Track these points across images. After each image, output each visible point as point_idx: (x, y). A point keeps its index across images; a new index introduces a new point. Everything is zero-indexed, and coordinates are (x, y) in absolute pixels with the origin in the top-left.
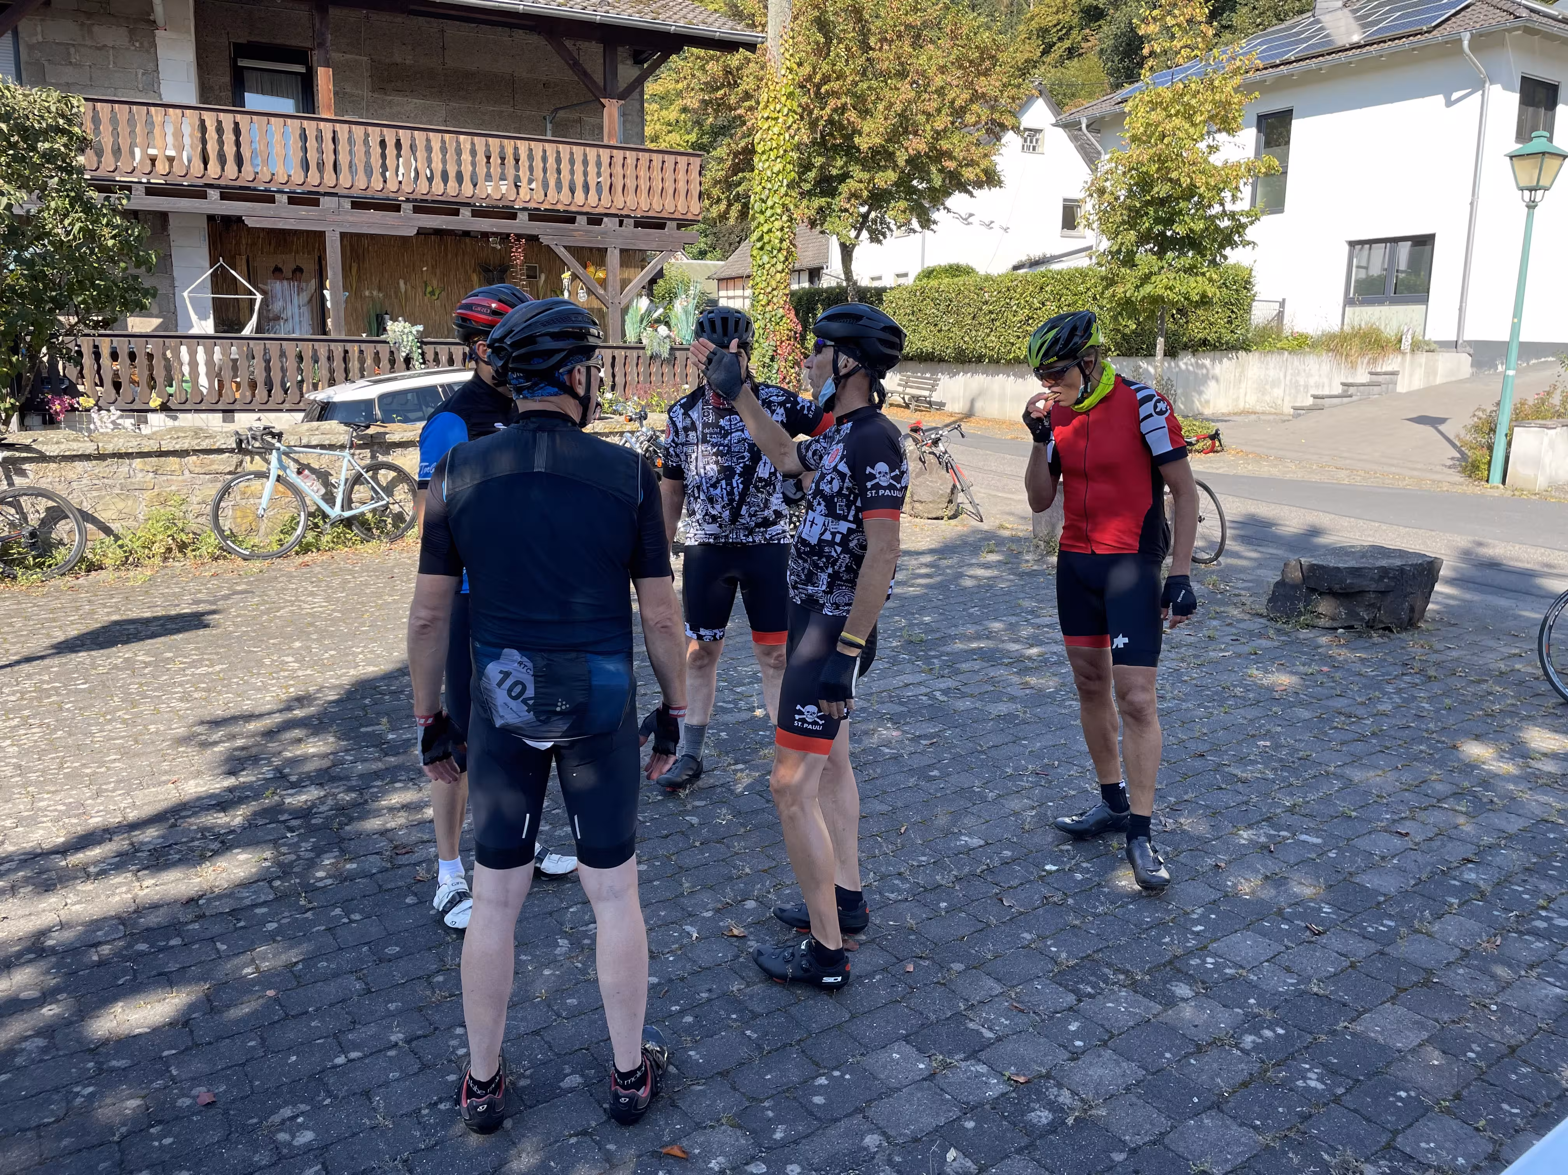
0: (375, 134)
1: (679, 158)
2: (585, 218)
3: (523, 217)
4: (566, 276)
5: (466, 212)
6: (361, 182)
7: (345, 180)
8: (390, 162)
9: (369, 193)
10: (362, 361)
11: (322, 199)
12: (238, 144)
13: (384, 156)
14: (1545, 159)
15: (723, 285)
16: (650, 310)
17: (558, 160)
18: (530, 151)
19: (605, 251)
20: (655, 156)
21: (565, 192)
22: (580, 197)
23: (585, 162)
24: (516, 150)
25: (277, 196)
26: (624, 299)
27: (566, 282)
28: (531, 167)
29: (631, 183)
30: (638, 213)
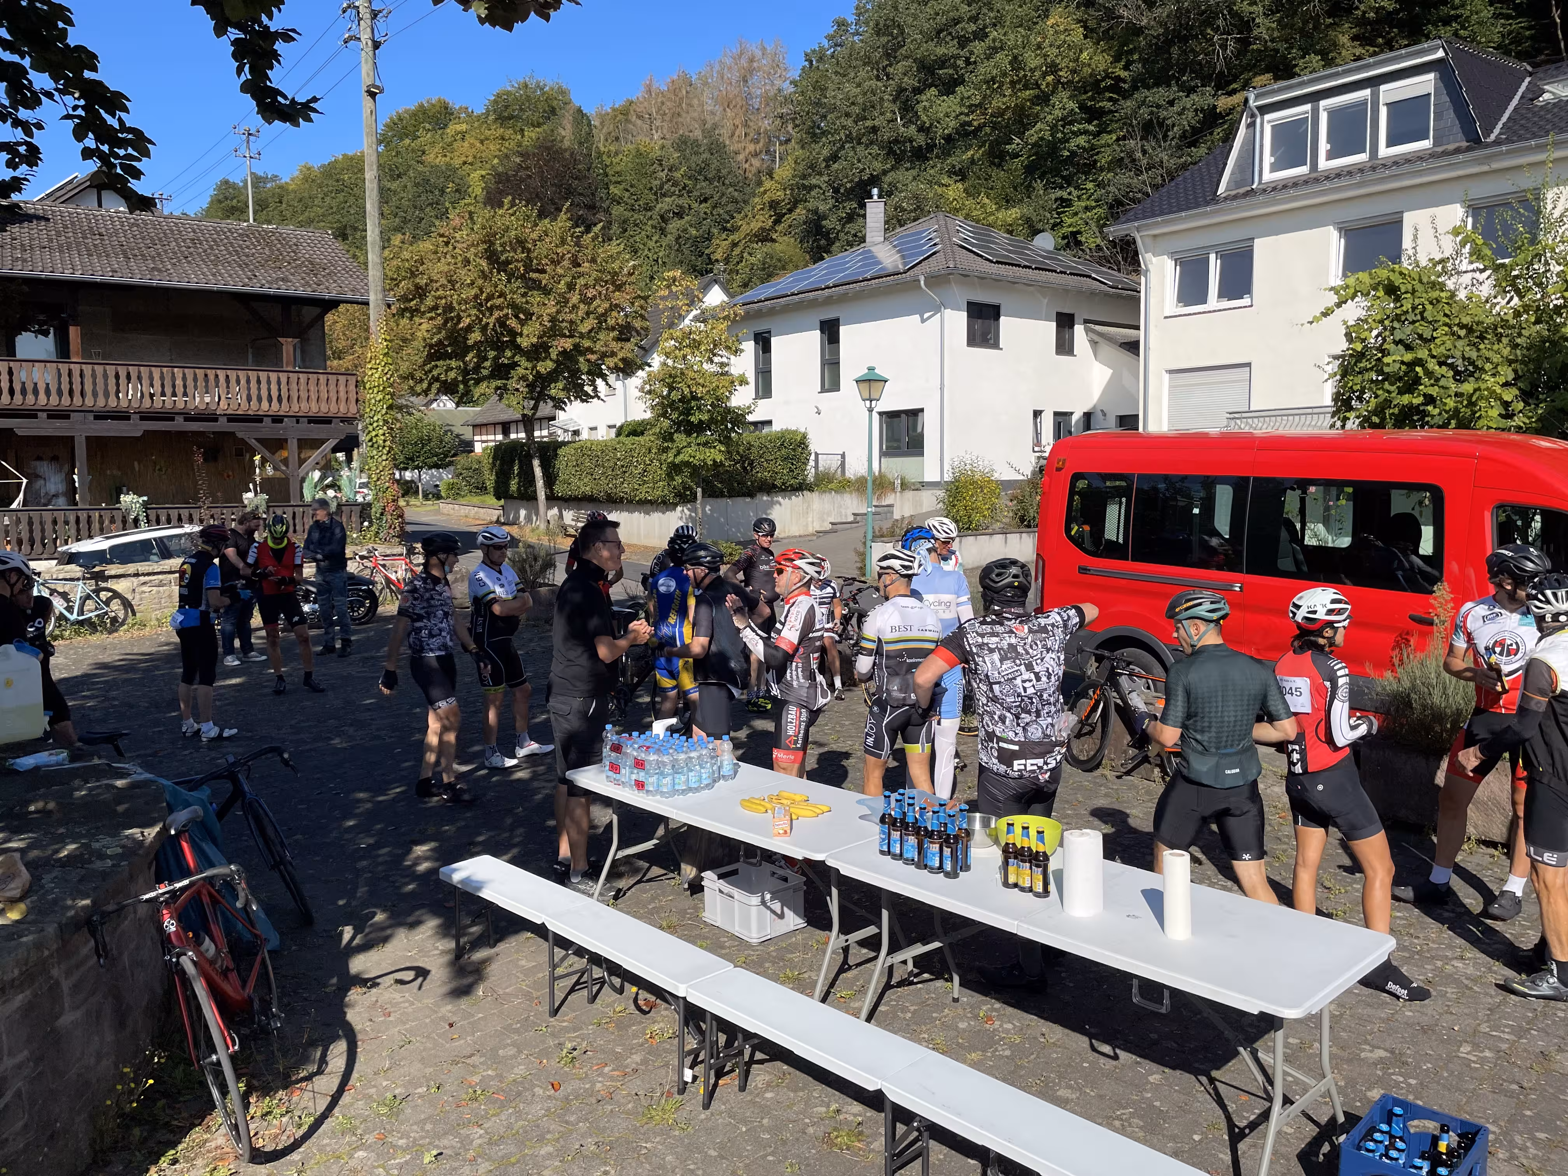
0: (111, 370)
1: (340, 377)
2: (270, 419)
3: (222, 420)
4: (257, 458)
5: (179, 420)
6: (101, 402)
7: (89, 402)
8: (122, 387)
9: (107, 409)
10: (101, 522)
11: (72, 414)
12: (11, 382)
13: (118, 385)
14: (872, 383)
15: (478, 430)
16: (322, 478)
17: (248, 381)
18: (227, 376)
19: (286, 440)
20: (321, 376)
21: (254, 402)
22: (265, 405)
23: (269, 382)
24: (217, 376)
25: (40, 414)
26: (302, 472)
27: (257, 462)
28: (228, 387)
29: (304, 395)
30: (310, 414)
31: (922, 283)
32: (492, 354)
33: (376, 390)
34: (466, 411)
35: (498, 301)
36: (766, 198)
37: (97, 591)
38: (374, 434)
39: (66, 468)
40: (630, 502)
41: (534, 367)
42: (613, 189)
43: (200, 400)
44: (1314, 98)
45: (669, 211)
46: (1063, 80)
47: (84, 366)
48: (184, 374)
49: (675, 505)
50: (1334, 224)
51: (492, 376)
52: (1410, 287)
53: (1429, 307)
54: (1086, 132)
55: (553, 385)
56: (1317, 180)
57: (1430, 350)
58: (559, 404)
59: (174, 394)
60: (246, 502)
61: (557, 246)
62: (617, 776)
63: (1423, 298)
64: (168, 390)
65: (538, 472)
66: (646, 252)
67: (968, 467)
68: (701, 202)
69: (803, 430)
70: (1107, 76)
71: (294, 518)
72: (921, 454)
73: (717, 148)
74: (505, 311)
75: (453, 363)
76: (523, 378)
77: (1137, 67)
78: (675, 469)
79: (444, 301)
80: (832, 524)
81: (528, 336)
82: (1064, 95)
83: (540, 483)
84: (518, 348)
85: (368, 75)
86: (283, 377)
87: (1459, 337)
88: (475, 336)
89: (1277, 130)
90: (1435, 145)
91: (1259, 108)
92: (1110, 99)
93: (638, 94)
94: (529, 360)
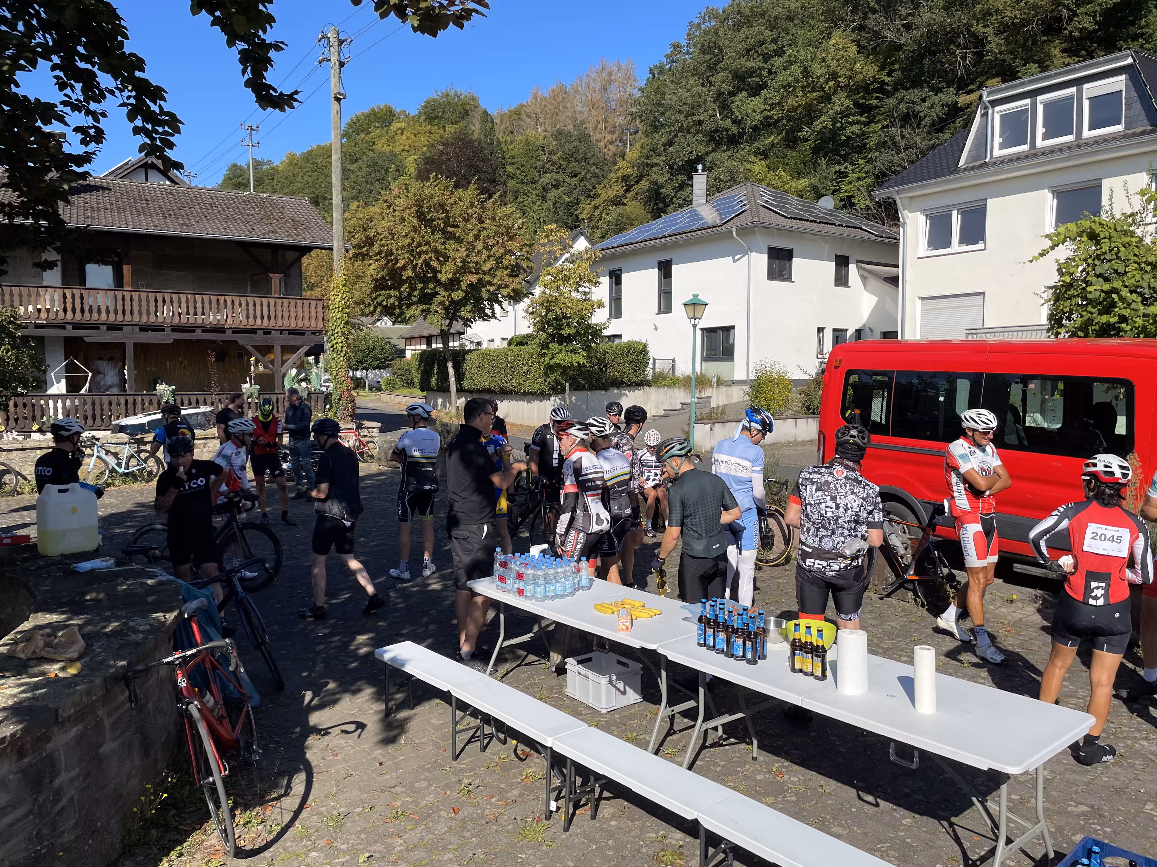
0: (152, 296)
1: (312, 302)
2: (262, 332)
3: (229, 332)
4: (253, 359)
5: (199, 331)
6: (144, 319)
7: (136, 318)
8: (160, 308)
9: (148, 324)
10: (143, 404)
11: (124, 327)
12: (82, 303)
13: (156, 306)
14: (697, 307)
15: (408, 342)
16: (298, 374)
17: (247, 305)
18: (233, 301)
19: (273, 347)
20: (298, 301)
21: (251, 319)
22: (259, 321)
23: (262, 305)
24: (225, 301)
25: (101, 327)
26: (283, 370)
27: (252, 362)
28: (233, 309)
29: (286, 314)
30: (290, 328)
31: (734, 233)
32: (419, 286)
33: (337, 310)
34: (401, 329)
35: (425, 248)
36: (620, 173)
37: (139, 452)
38: (334, 342)
39: (120, 365)
40: (517, 393)
41: (450, 295)
42: (509, 168)
43: (213, 318)
44: (1033, 94)
45: (548, 184)
46: (841, 84)
47: (133, 293)
48: (203, 299)
49: (550, 396)
50: (1049, 188)
51: (419, 302)
52: (1107, 234)
53: (1122, 249)
54: (858, 122)
55: (463, 309)
56: (1035, 155)
57: (1123, 282)
58: (467, 323)
59: (195, 314)
60: (244, 390)
61: (467, 208)
62: (504, 585)
63: (1118, 241)
64: (191, 311)
65: (451, 371)
66: (532, 213)
67: (767, 369)
68: (572, 177)
69: (644, 341)
70: (875, 81)
71: (277, 402)
72: (733, 359)
73: (584, 138)
74: (430, 255)
75: (392, 293)
76: (442, 303)
77: (897, 74)
78: (550, 369)
79: (386, 248)
80: (665, 410)
81: (445, 273)
82: (842, 95)
83: (452, 380)
84: (438, 282)
85: (335, 86)
86: (272, 301)
87: (1146, 272)
88: (408, 273)
89: (1004, 118)
90: (1126, 128)
91: (990, 102)
92: (877, 98)
93: (527, 100)
94: (446, 290)
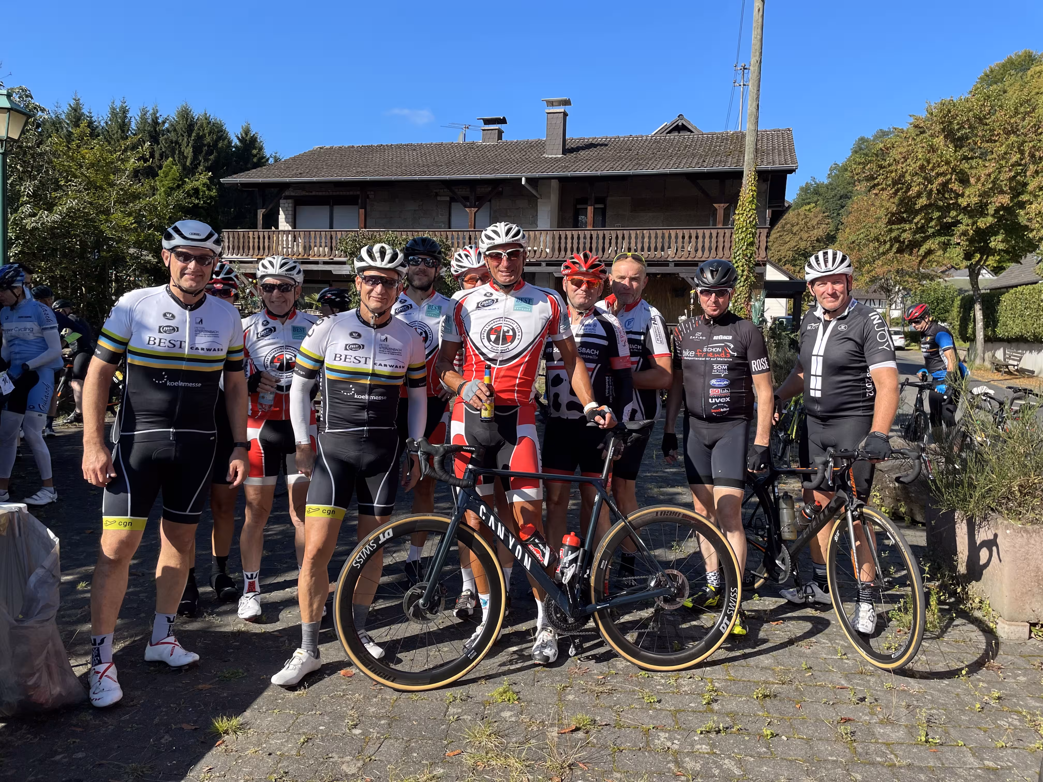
3: (672, 265)
17: (697, 238)
22: (699, 253)
23: (704, 237)
27: (692, 296)
32: (936, 214)
41: (974, 223)
47: (593, 232)
51: (938, 233)
59: (643, 248)
65: (979, 315)
74: (949, 176)
75: (907, 226)
76: (965, 233)
81: (969, 196)
83: (980, 325)
84: (956, 206)
88: (923, 201)
94: (970, 217)
